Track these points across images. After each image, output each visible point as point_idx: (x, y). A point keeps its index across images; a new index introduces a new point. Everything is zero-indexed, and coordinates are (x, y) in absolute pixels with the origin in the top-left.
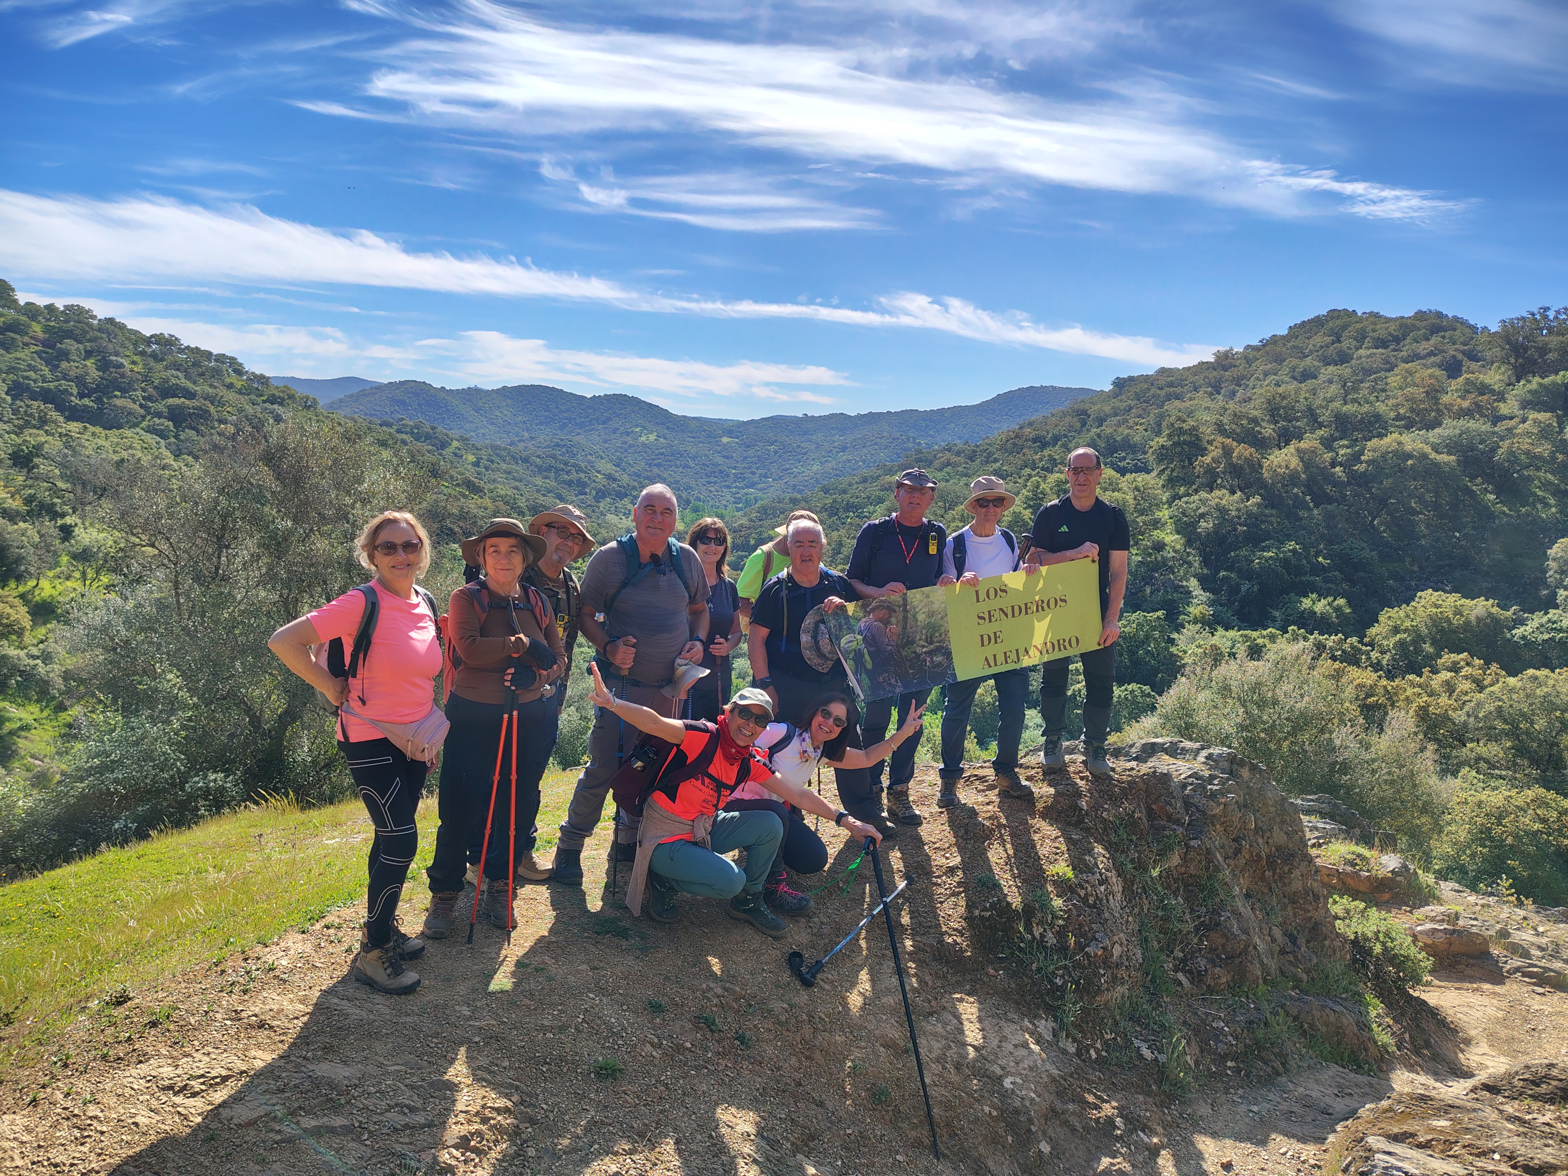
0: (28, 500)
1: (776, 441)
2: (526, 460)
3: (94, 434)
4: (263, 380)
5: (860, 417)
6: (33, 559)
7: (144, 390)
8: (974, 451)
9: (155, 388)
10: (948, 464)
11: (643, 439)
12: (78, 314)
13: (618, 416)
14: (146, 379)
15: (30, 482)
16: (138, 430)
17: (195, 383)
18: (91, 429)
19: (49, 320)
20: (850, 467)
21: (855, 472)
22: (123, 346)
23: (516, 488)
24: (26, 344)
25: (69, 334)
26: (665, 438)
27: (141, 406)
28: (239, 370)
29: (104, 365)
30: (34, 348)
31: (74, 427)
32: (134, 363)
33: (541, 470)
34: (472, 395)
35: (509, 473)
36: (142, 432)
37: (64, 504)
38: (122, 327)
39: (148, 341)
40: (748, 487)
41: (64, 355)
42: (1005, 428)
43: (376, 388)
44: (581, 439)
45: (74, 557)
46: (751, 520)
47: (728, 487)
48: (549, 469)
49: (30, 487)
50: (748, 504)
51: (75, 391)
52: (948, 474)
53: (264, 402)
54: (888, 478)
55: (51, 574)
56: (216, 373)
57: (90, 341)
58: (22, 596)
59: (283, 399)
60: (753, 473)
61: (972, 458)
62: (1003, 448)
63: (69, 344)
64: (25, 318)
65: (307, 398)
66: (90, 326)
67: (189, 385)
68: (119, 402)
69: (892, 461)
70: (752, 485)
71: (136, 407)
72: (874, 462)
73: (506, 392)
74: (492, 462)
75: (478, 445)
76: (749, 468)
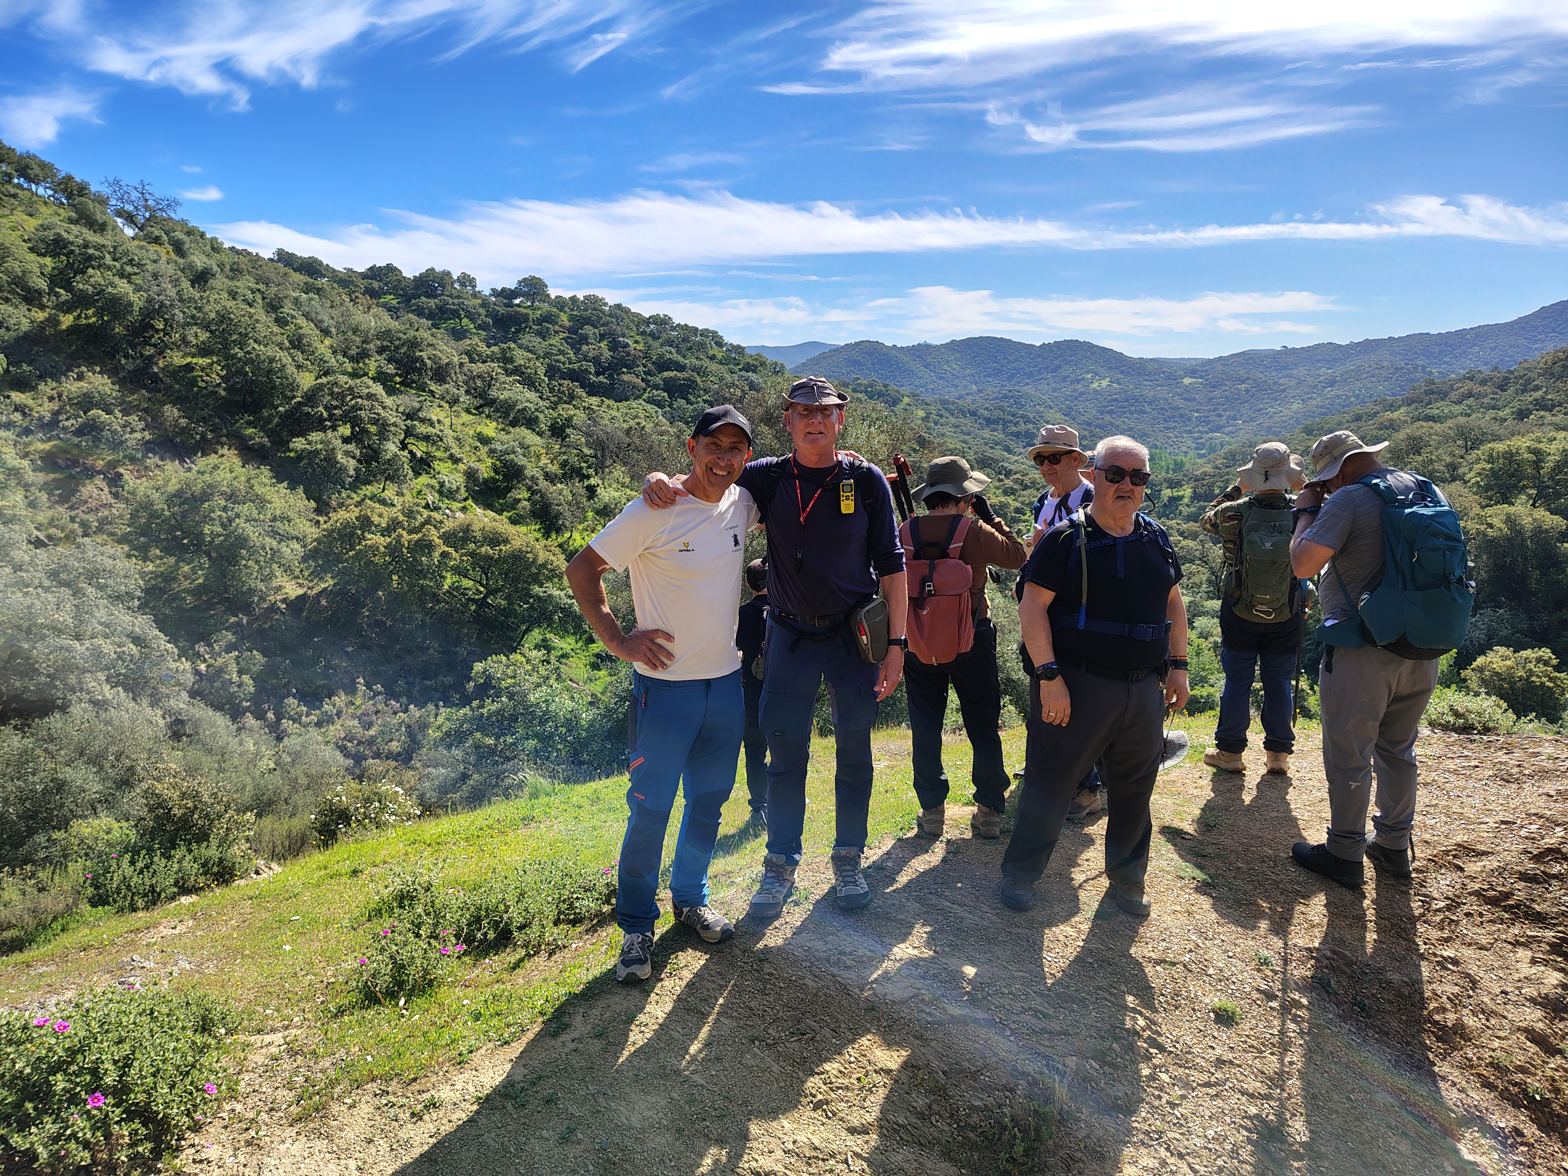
0: (563, 465)
1: (1248, 379)
2: (973, 414)
3: (608, 406)
4: (739, 350)
5: (1353, 346)
6: (567, 514)
7: (645, 366)
8: (1506, 378)
9: (653, 363)
10: (1470, 395)
11: (1095, 385)
12: (593, 302)
13: (1068, 363)
14: (647, 356)
15: (564, 450)
16: (641, 401)
17: (684, 357)
18: (607, 402)
19: (572, 310)
20: (1339, 404)
21: (1346, 409)
22: (628, 328)
23: (964, 442)
24: (556, 332)
25: (587, 321)
26: (1119, 383)
27: (643, 380)
28: (720, 344)
29: (614, 346)
30: (562, 335)
31: (594, 400)
32: (636, 342)
33: (990, 422)
34: (921, 351)
35: (957, 427)
36: (644, 403)
37: (589, 467)
38: (627, 311)
39: (647, 322)
40: (1212, 431)
41: (584, 340)
42: (1550, 347)
43: (834, 350)
44: (1029, 389)
45: (598, 512)
46: (1217, 468)
47: (1190, 432)
48: (996, 422)
49: (564, 453)
50: (1212, 449)
51: (593, 370)
52: (1470, 407)
53: (740, 370)
54: (1389, 415)
55: (581, 527)
56: (702, 346)
57: (603, 325)
58: (560, 546)
59: (756, 367)
60: (1220, 416)
61: (1503, 387)
62: (1548, 372)
63: (588, 330)
64: (555, 310)
65: (776, 364)
66: (601, 311)
67: (680, 359)
68: (626, 378)
69: (1394, 394)
70: (1218, 429)
71: (639, 381)
72: (1371, 397)
73: (953, 346)
74: (941, 416)
75: (928, 400)
76: (1215, 410)
